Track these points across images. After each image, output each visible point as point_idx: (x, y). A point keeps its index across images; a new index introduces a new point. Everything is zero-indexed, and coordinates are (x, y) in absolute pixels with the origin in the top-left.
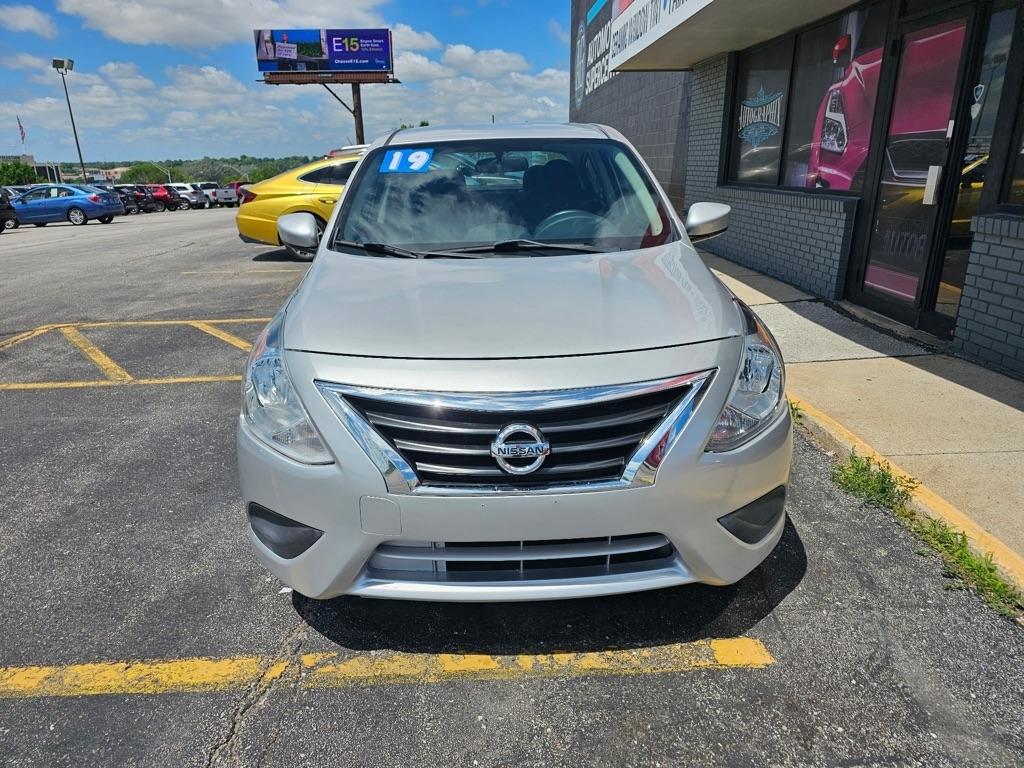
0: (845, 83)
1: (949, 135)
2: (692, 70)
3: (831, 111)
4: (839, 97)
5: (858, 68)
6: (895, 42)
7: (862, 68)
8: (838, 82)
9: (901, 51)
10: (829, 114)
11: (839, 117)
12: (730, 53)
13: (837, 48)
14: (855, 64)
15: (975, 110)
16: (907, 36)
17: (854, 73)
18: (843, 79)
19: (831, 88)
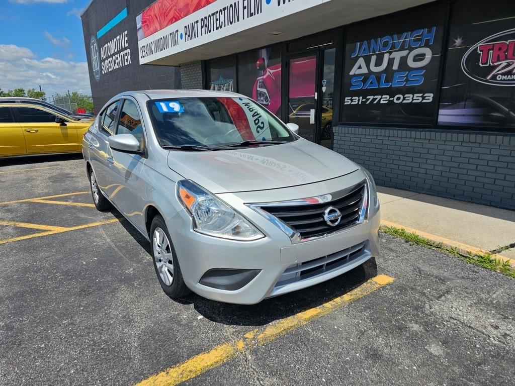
0: (265, 77)
1: (316, 98)
2: (180, 66)
3: (259, 87)
4: (263, 82)
5: (270, 72)
6: (286, 62)
7: (272, 71)
8: (262, 76)
9: (289, 66)
10: (258, 89)
11: (264, 90)
12: (202, 61)
13: (258, 62)
14: (268, 70)
15: (324, 89)
16: (291, 60)
17: (268, 73)
18: (263, 75)
19: (258, 79)
